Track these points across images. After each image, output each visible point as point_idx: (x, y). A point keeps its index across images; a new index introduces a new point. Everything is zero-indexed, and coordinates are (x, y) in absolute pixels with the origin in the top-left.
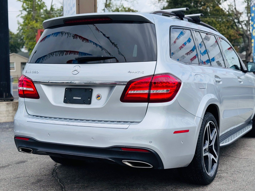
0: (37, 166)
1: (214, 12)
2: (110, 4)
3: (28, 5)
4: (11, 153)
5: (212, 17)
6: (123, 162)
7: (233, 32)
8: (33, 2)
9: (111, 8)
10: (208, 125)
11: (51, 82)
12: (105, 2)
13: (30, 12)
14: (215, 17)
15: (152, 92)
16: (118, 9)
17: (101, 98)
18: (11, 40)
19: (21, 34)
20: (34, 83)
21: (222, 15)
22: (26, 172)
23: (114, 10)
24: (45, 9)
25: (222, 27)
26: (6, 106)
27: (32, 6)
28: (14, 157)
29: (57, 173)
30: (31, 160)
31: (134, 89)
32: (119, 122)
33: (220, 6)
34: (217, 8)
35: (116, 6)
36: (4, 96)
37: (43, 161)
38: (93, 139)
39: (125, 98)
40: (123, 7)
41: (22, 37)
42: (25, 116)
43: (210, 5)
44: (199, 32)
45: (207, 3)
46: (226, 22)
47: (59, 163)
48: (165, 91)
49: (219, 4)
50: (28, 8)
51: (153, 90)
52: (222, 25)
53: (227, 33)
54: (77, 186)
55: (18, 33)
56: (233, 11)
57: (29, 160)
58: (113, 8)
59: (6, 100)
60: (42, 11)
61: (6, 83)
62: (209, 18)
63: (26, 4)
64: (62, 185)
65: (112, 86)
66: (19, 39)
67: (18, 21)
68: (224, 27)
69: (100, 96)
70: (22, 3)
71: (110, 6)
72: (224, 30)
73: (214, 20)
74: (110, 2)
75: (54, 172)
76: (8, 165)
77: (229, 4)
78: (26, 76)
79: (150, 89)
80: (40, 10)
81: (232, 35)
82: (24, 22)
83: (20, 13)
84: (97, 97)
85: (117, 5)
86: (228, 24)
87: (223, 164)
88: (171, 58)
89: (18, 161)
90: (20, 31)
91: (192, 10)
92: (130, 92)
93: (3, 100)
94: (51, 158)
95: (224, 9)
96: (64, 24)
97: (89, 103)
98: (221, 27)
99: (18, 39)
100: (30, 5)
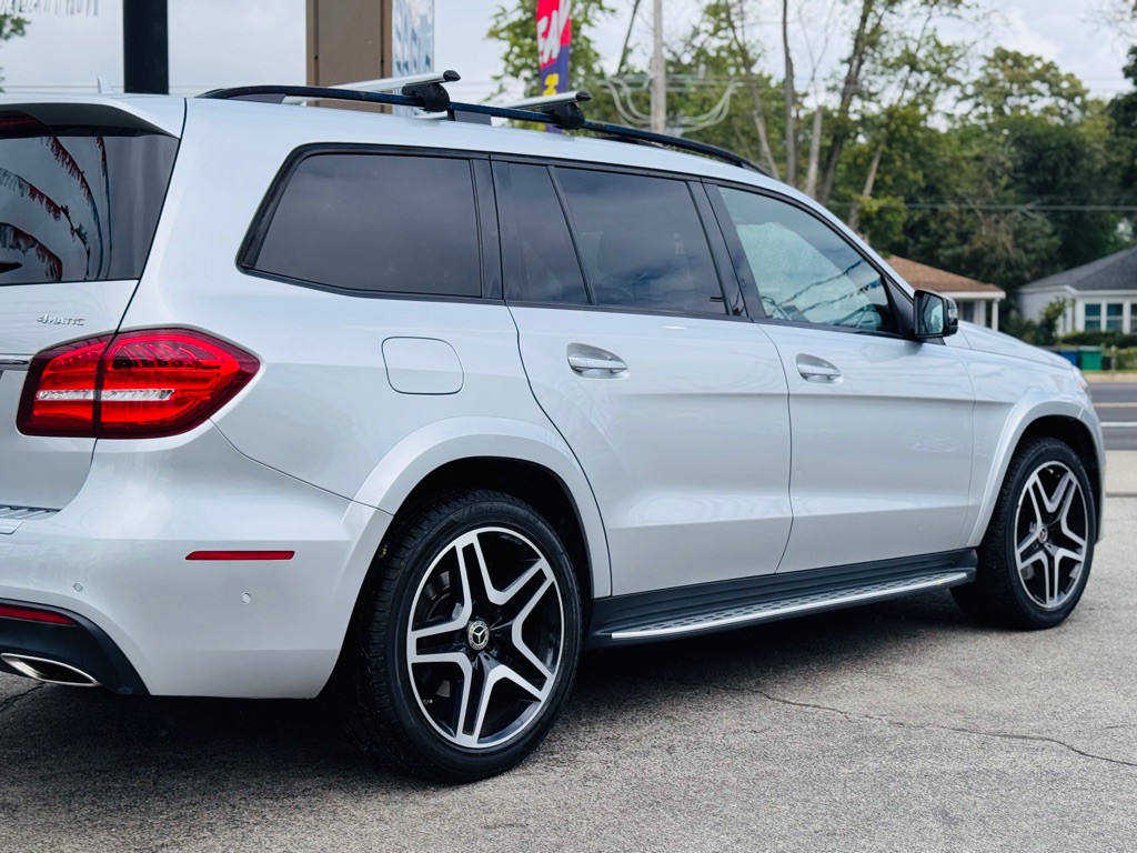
2: (877, 29)
6: (6, 660)
9: (881, 52)
10: (467, 539)
12: (857, 27)
15: (106, 396)
16: (914, 57)
35: (901, 43)
40: (938, 45)
48: (152, 395)
79: (99, 387)
88: (242, 267)
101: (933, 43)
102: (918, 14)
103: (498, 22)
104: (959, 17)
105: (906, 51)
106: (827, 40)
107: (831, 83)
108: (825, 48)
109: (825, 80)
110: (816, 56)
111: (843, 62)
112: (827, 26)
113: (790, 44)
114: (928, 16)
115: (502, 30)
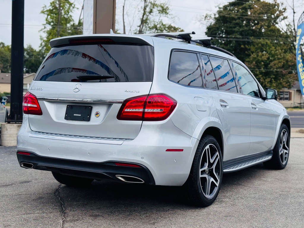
0: (40, 186)
1: (269, 33)
2: (147, 19)
3: (52, 19)
4: (16, 174)
5: (266, 39)
6: (117, 177)
7: (290, 57)
8: (59, 15)
9: (148, 25)
10: (208, 147)
11: (60, 100)
12: (142, 18)
13: (54, 26)
14: (270, 38)
15: (146, 110)
16: (157, 26)
17: (99, 115)
18: (32, 58)
19: (43, 52)
20: (38, 100)
21: (278, 37)
22: (29, 191)
23: (151, 27)
24: (72, 23)
25: (278, 50)
26: (17, 129)
27: (57, 20)
28: (19, 178)
29: (59, 193)
30: (36, 180)
31: (130, 107)
32: (116, 139)
33: (277, 25)
34: (272, 27)
35: (153, 23)
36: (16, 118)
37: (48, 181)
38: (90, 154)
39: (121, 116)
40: (162, 24)
41: (44, 55)
42: (28, 132)
43: (264, 24)
44: (207, 55)
45: (260, 22)
46: (283, 44)
47: (64, 184)
48: (159, 110)
49: (275, 24)
50: (52, 22)
51: (148, 109)
52: (278, 48)
53: (284, 57)
54: (76, 203)
55: (40, 50)
56: (291, 32)
57: (33, 181)
58: (151, 24)
59: (17, 123)
60: (68, 25)
61: (18, 104)
62: (263, 39)
63: (51, 17)
64: (62, 202)
65: (109, 104)
66: (41, 57)
67: (41, 37)
68: (280, 51)
69: (98, 114)
70: (46, 16)
71: (147, 22)
72: (280, 54)
73: (269, 42)
74: (147, 18)
75: (57, 191)
76: (12, 185)
77: (288, 24)
78: (31, 93)
79: (144, 108)
80: (66, 25)
81: (289, 60)
82: (47, 38)
83: (43, 27)
84: (96, 115)
85: (155, 21)
86: (285, 47)
87: (230, 191)
88: (169, 79)
89: (22, 181)
90: (42, 48)
91: (243, 29)
92: (126, 110)
93: (15, 123)
94: (56, 180)
95: (281, 30)
96: (69, 43)
97: (89, 120)
98: (276, 51)
99: (39, 56)
100: (55, 18)
101: (161, 23)
102: (157, 16)
103: (44, 9)
104: (168, 17)
105: (155, 25)
106: (133, 20)
107: (135, 32)
108: (133, 22)
109: (134, 31)
110: (131, 25)
111: (138, 26)
112: (133, 17)
113: (125, 21)
114: (160, 16)
115: (45, 11)
